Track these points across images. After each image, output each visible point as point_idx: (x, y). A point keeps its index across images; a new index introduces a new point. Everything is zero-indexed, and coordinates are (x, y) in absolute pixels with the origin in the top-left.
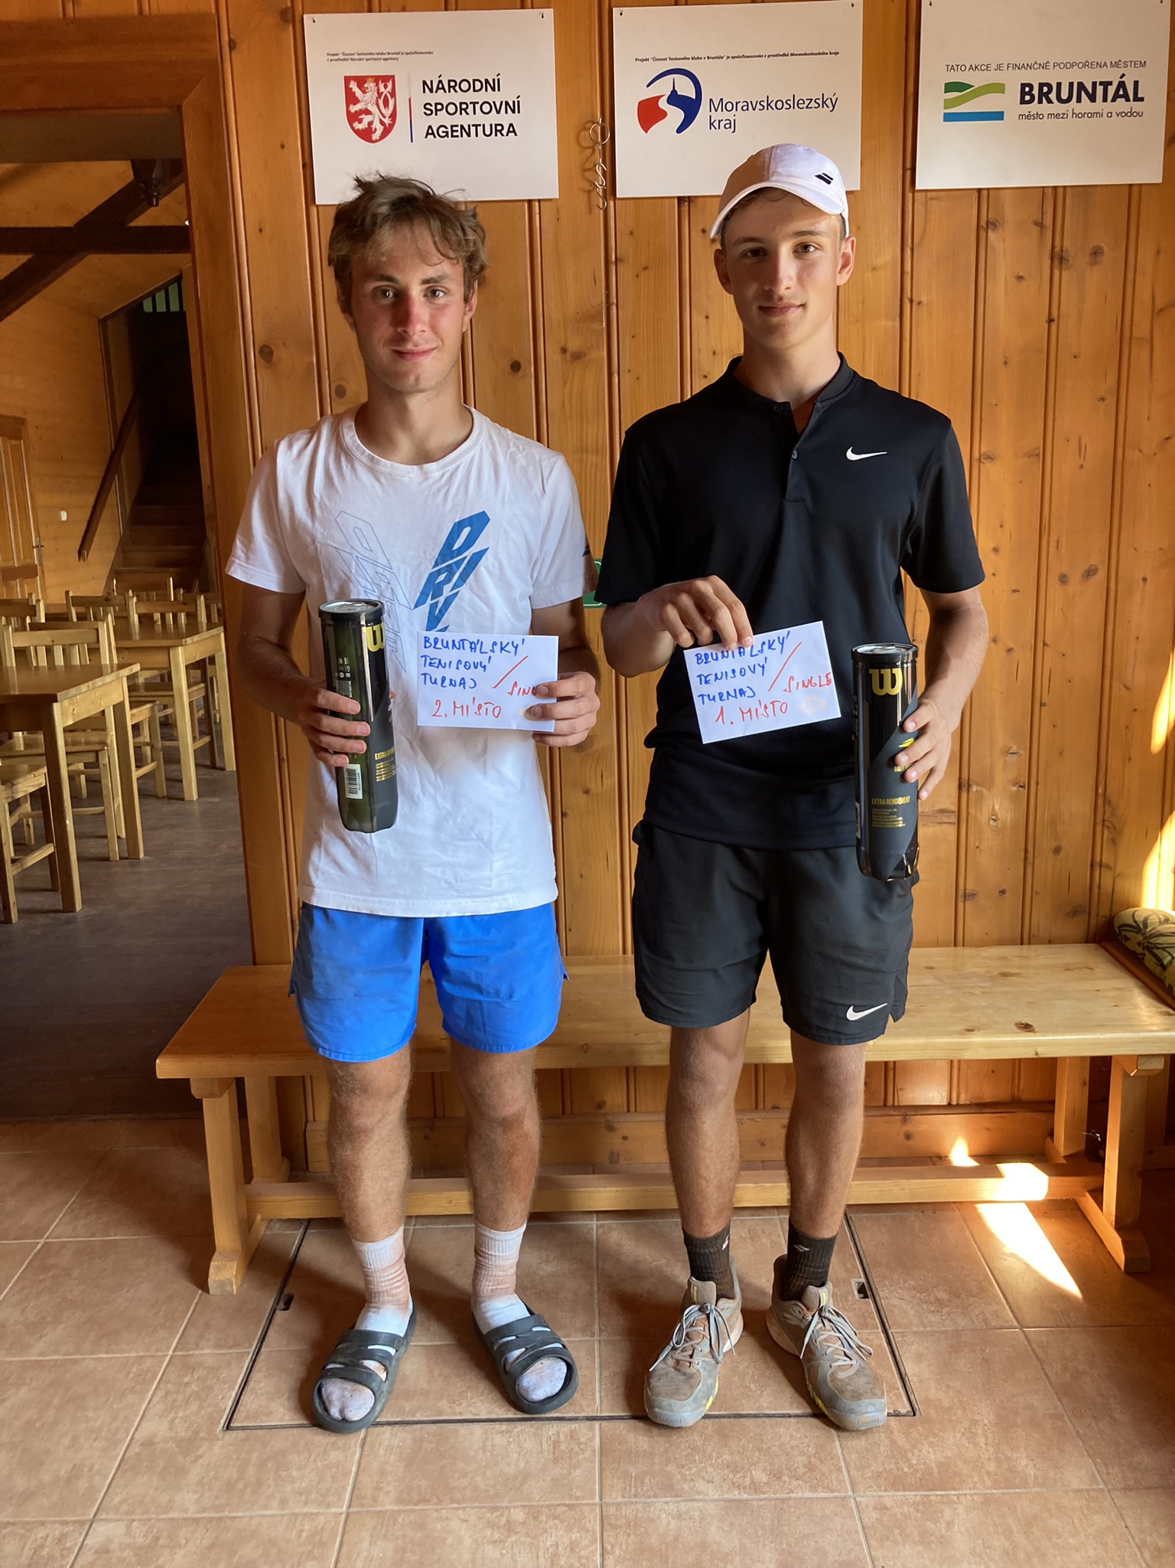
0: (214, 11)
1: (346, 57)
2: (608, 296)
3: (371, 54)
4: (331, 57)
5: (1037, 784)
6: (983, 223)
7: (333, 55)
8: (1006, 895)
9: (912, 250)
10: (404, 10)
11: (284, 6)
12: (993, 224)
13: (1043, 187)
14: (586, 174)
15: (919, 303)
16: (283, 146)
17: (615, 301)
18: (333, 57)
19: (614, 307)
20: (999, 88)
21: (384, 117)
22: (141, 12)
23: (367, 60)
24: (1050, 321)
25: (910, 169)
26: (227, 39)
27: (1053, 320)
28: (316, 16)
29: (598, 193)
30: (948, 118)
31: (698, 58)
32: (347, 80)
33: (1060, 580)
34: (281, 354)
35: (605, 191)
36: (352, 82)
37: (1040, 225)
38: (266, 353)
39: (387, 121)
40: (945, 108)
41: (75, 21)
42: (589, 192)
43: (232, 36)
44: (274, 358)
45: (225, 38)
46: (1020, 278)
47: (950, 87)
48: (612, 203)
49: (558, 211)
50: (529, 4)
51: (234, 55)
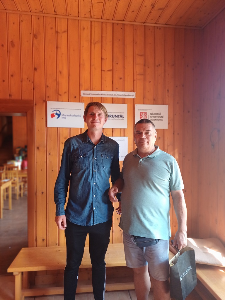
0: (33, 99)
10: (62, 101)
11: (44, 100)
16: (43, 119)
34: (40, 148)
38: (38, 148)
41: (11, 100)
45: (35, 103)
50: (81, 102)
51: (36, 106)
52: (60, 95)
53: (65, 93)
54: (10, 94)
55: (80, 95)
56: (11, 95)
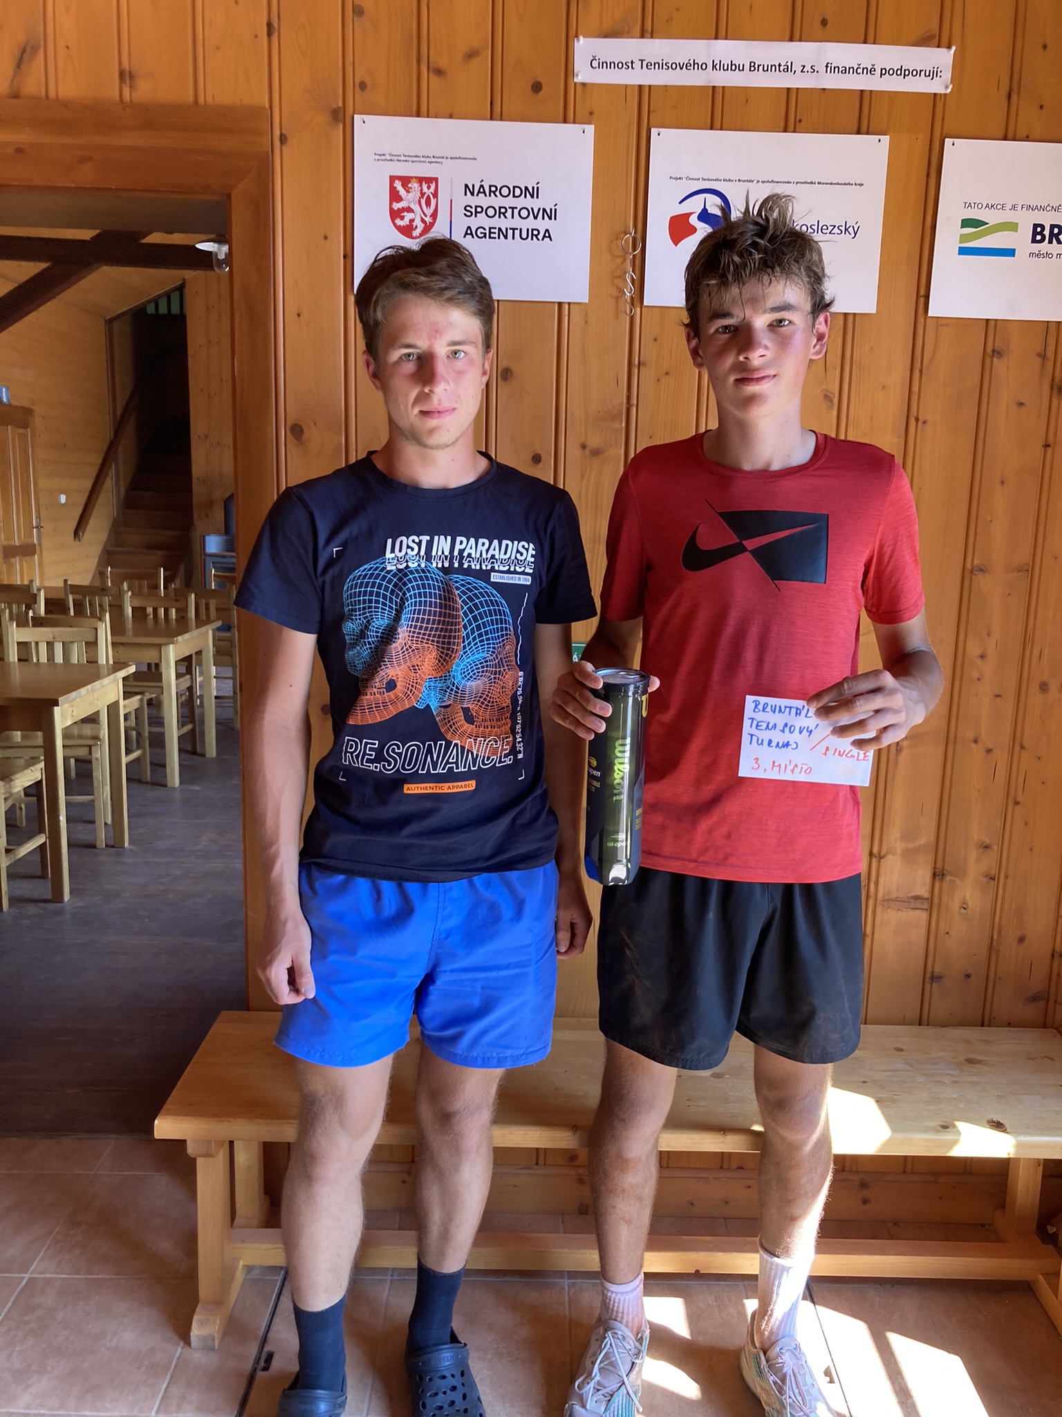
0: (267, 106)
1: (393, 158)
2: (629, 398)
3: (417, 156)
4: (378, 157)
5: (1006, 877)
6: (989, 351)
7: (380, 155)
8: (971, 979)
9: (921, 371)
10: (451, 117)
11: (335, 106)
12: (999, 353)
13: (1048, 322)
14: (615, 281)
15: (924, 422)
16: (326, 238)
17: (635, 402)
18: (380, 157)
19: (634, 409)
20: (1012, 227)
21: (426, 216)
22: (196, 102)
23: (413, 162)
24: (1047, 446)
25: (923, 296)
26: (278, 133)
27: (1049, 446)
28: (366, 117)
29: (626, 301)
30: (963, 251)
31: (730, 180)
32: (392, 179)
33: (1040, 688)
34: (311, 433)
35: (632, 298)
36: (397, 182)
37: (1043, 356)
38: (297, 431)
39: (428, 220)
40: (960, 243)
41: (132, 105)
42: (617, 298)
43: (283, 131)
44: (304, 438)
45: (277, 133)
46: (1021, 404)
47: (966, 223)
48: (638, 310)
49: (586, 313)
50: (571, 118)
51: (284, 149)
52: (439, 72)
53: (471, 55)
54: (126, 65)
55: (569, 71)
56: (131, 76)
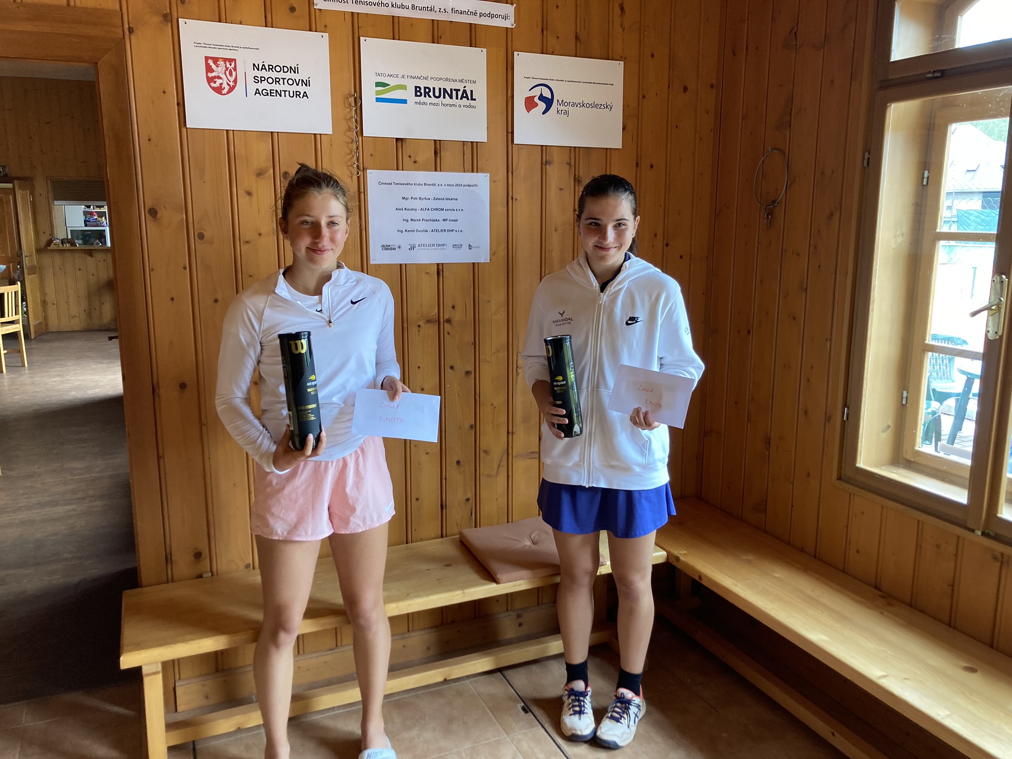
0: (118, 9)
1: (206, 46)
2: (359, 188)
3: (221, 46)
6: (544, 161)
9: (512, 173)
10: (241, 23)
11: (165, 12)
12: (549, 163)
14: (347, 122)
15: (516, 200)
16: (165, 92)
18: (198, 45)
19: (363, 194)
21: (230, 82)
22: (68, 5)
23: (219, 49)
25: (510, 133)
26: (127, 26)
28: (186, 21)
32: (207, 58)
34: (161, 213)
35: (357, 132)
36: (210, 60)
37: (570, 164)
38: (152, 212)
43: (131, 25)
44: (158, 216)
46: (561, 189)
48: (360, 138)
49: (331, 140)
50: (314, 29)
51: (131, 36)
55: (310, 3)
